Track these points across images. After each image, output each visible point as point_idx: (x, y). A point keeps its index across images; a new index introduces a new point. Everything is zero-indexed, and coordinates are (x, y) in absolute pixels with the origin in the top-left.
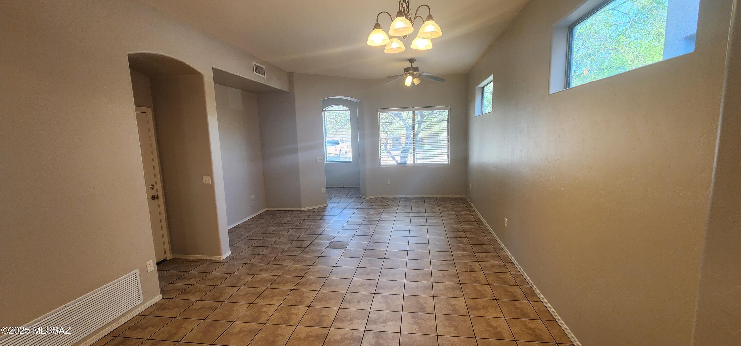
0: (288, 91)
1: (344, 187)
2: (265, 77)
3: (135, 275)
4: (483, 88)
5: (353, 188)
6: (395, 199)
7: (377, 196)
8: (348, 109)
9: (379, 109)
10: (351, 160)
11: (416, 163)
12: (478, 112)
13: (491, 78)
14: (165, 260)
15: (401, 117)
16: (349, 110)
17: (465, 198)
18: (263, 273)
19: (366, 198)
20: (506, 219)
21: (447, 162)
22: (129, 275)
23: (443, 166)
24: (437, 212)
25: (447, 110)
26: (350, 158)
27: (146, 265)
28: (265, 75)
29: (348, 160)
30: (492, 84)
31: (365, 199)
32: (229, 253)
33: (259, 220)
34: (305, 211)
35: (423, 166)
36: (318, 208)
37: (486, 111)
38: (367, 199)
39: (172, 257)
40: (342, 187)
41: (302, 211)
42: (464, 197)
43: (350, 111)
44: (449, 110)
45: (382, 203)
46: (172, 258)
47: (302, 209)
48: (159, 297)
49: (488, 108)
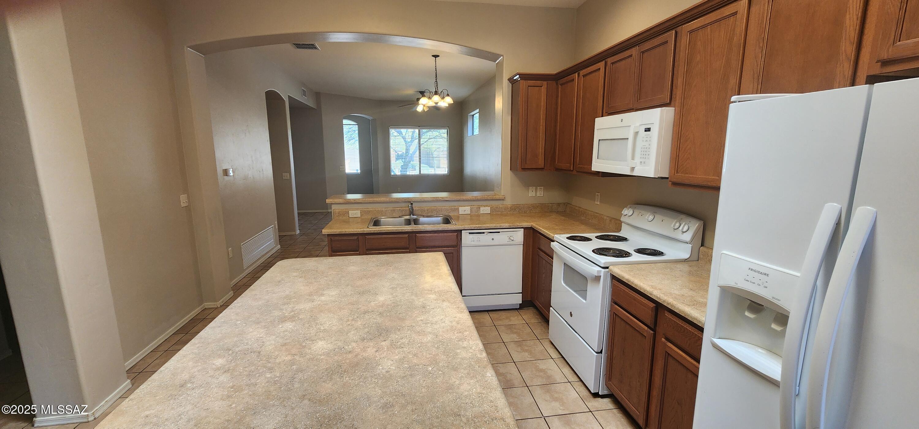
0: (316, 108)
2: (306, 97)
4: (473, 115)
8: (355, 123)
9: (390, 126)
10: (359, 171)
11: (421, 173)
12: (470, 133)
13: (478, 111)
15: (401, 133)
16: (357, 125)
21: (447, 173)
22: (270, 228)
23: (443, 176)
25: (446, 130)
26: (357, 170)
29: (356, 172)
30: (478, 114)
32: (299, 231)
35: (427, 175)
37: (475, 134)
44: (448, 130)
48: (279, 246)
49: (476, 132)
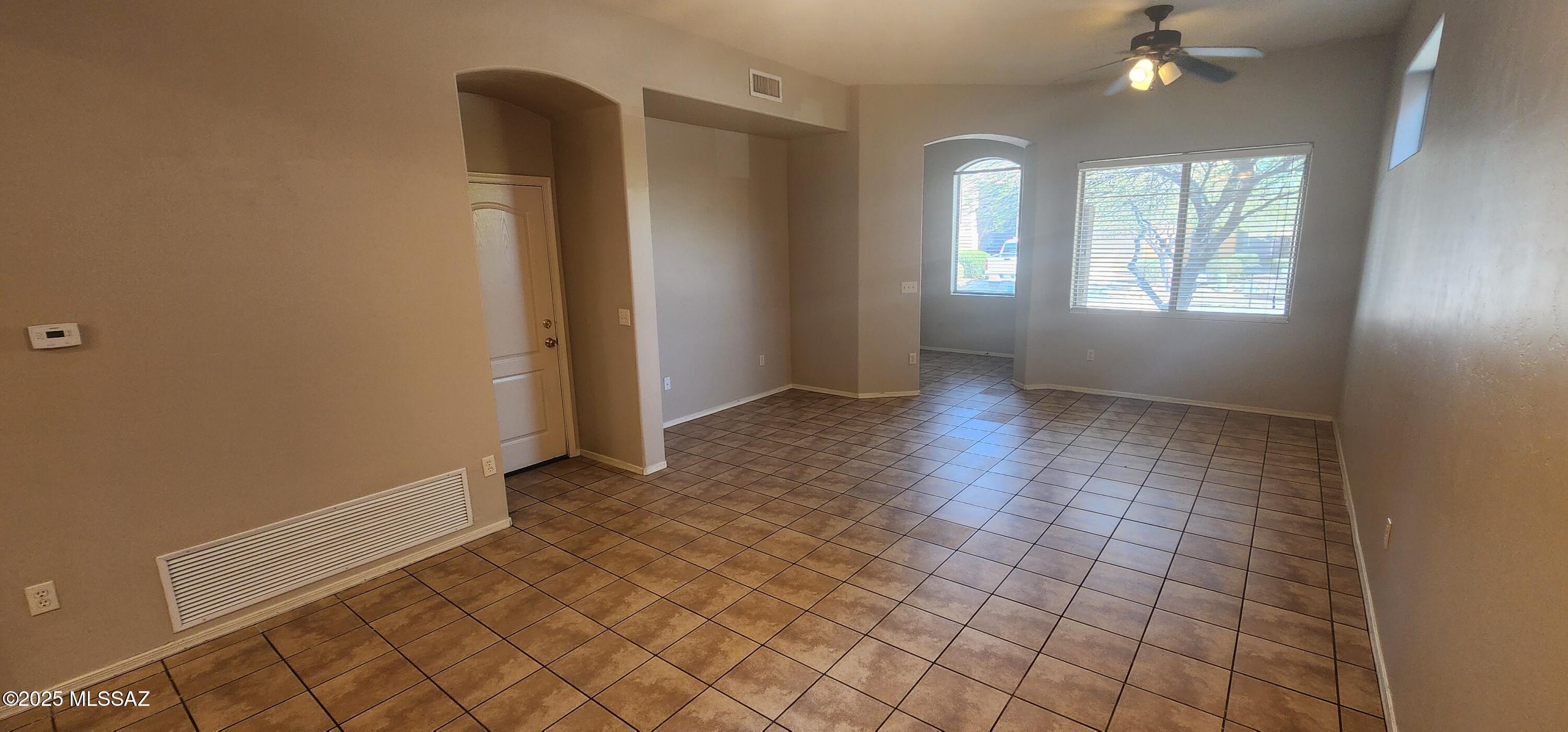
0: (844, 130)
1: (991, 354)
2: (780, 100)
3: (460, 476)
5: (1009, 358)
6: (1100, 397)
7: (1052, 387)
8: (1010, 164)
9: (1081, 162)
11: (1178, 308)
14: (566, 457)
17: (1331, 422)
18: (686, 519)
19: (1024, 388)
20: (1389, 519)
21: (1279, 314)
22: (448, 475)
23: (1260, 322)
24: (1203, 453)
25: (1305, 157)
27: (482, 462)
28: (781, 96)
29: (1003, 292)
31: (1021, 389)
32: (662, 465)
33: (764, 407)
34: (862, 400)
36: (894, 397)
38: (1026, 390)
39: (578, 454)
40: (983, 353)
41: (858, 399)
42: (1327, 418)
43: (1020, 171)
44: (1309, 155)
45: (1058, 406)
46: (580, 456)
47: (860, 394)
48: (505, 523)
